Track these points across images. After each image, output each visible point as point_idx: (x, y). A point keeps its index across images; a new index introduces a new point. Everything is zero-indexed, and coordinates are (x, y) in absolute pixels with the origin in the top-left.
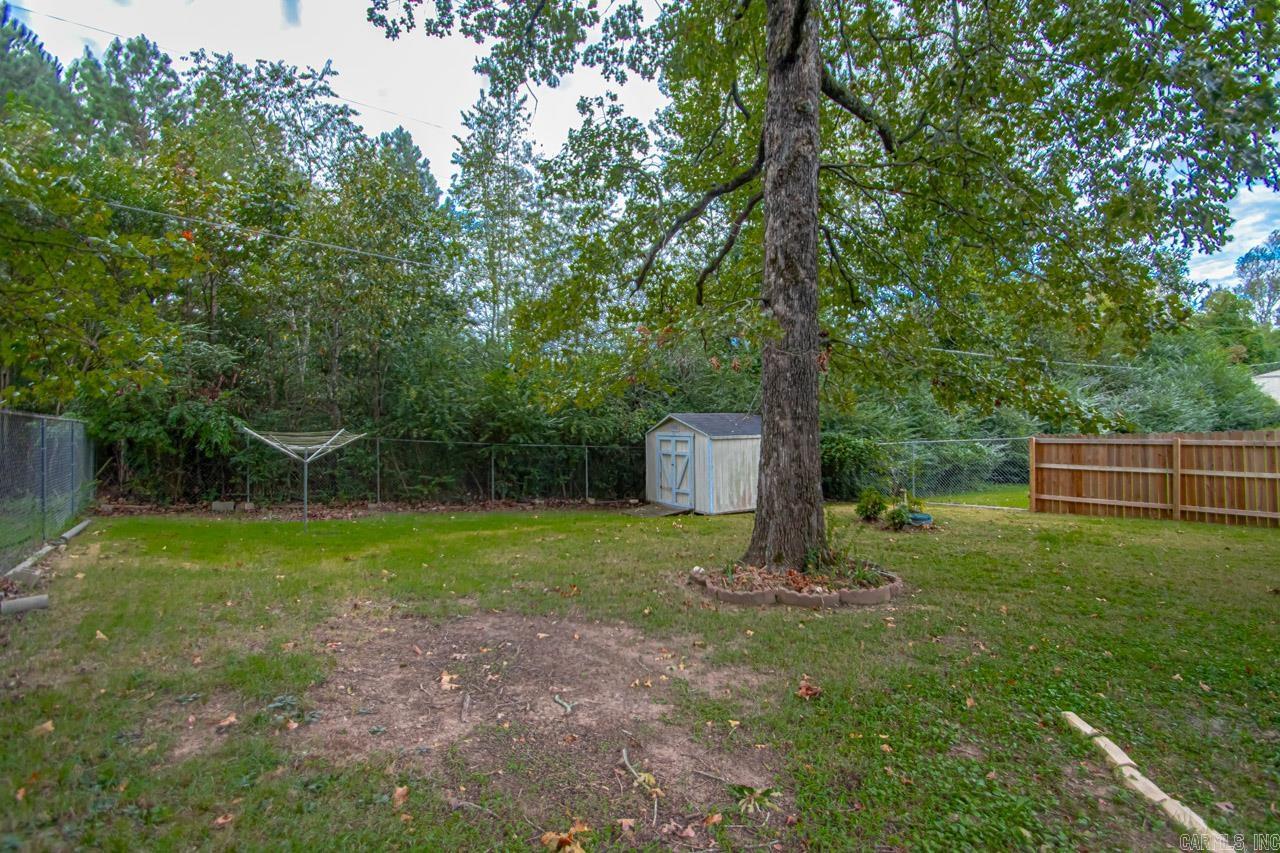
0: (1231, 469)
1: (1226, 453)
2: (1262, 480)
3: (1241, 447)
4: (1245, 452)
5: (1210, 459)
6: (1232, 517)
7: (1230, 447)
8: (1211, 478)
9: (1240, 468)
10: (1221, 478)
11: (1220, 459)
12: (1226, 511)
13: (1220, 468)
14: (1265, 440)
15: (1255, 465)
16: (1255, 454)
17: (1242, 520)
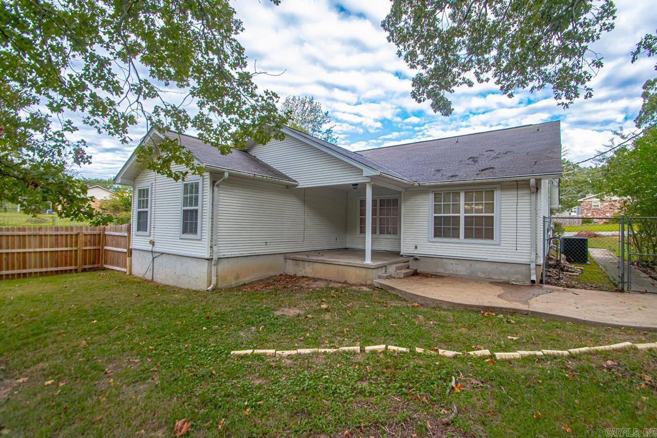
0: (19, 247)
1: (16, 239)
2: (36, 252)
3: (25, 235)
4: (27, 238)
5: (8, 243)
6: (19, 275)
7: (19, 236)
8: (7, 254)
9: (24, 247)
10: (14, 253)
11: (13, 243)
12: (16, 271)
13: (13, 248)
14: (38, 232)
15: (32, 245)
16: (32, 238)
17: (25, 274)
